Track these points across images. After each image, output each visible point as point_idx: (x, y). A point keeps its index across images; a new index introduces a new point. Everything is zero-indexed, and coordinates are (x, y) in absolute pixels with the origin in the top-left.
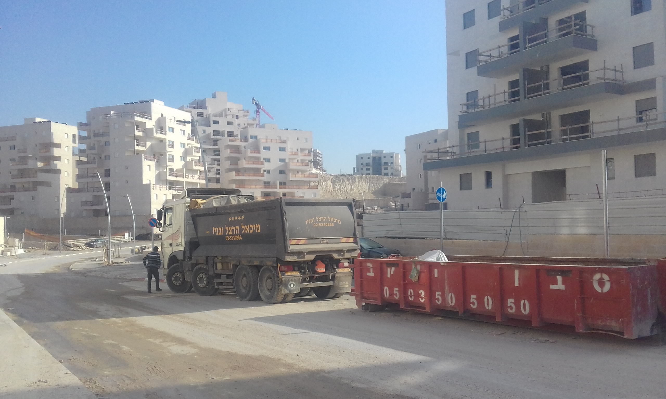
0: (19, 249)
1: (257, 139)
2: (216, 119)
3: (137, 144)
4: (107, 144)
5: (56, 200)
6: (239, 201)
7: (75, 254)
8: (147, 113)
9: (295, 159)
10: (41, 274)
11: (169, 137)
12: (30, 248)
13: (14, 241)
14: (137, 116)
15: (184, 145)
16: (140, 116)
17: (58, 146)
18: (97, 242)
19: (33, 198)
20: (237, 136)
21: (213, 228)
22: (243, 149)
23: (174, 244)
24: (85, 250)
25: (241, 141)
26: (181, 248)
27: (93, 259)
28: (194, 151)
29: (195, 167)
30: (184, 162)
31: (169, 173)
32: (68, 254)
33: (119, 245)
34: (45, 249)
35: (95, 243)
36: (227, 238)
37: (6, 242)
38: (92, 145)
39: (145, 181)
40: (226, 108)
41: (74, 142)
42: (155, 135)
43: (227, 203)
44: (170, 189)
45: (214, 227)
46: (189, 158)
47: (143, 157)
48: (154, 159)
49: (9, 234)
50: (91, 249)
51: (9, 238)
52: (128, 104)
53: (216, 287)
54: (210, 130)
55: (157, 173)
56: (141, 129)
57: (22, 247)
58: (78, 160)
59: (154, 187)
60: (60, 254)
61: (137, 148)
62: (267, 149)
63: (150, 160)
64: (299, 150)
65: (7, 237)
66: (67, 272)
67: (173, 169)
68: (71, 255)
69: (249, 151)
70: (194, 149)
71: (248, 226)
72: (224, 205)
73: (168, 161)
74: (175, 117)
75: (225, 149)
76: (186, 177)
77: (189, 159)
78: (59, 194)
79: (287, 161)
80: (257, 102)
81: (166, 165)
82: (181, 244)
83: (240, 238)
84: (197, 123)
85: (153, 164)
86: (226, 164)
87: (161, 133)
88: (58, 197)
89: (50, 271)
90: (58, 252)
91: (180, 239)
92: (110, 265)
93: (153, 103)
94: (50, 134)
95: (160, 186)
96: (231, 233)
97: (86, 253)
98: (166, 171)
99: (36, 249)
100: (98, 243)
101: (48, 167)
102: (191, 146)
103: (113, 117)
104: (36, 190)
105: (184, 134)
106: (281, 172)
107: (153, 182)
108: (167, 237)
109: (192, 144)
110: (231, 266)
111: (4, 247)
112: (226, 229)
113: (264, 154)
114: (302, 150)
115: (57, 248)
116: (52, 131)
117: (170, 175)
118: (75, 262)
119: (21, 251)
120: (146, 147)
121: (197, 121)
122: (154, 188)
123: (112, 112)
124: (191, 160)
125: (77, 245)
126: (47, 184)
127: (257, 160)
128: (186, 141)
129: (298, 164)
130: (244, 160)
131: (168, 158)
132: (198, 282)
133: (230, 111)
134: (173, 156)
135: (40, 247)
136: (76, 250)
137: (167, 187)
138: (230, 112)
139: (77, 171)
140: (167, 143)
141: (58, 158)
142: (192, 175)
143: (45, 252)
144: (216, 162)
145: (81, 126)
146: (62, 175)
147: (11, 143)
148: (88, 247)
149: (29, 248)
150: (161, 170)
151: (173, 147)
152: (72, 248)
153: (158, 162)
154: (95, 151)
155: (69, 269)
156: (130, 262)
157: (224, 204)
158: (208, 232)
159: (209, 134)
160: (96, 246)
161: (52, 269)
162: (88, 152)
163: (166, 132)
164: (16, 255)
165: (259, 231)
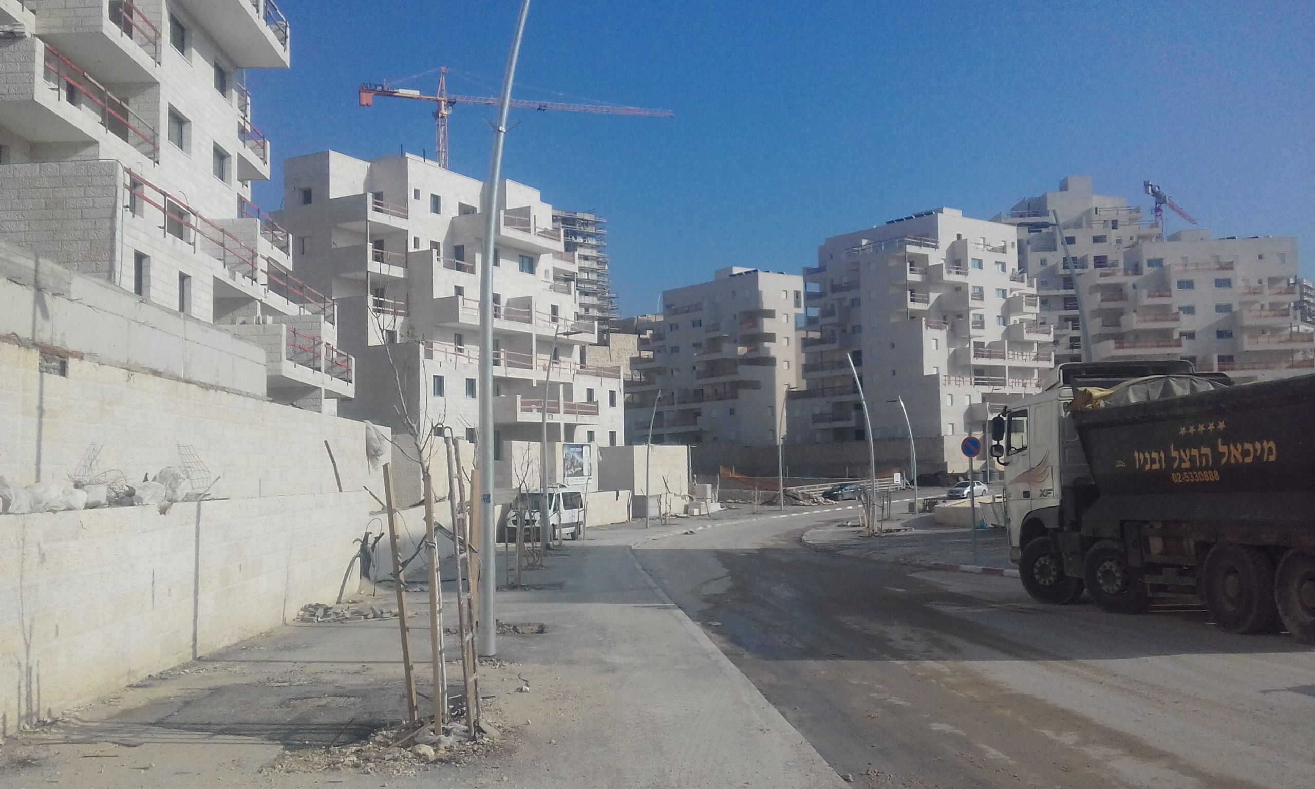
0: (712, 502)
1: (1162, 266)
2: (1068, 233)
3: (911, 299)
4: (856, 302)
5: (770, 414)
6: (1192, 387)
7: (807, 513)
8: (929, 236)
9: (1253, 302)
10: (756, 549)
11: (973, 279)
12: (731, 501)
13: (705, 489)
14: (911, 243)
15: (1004, 292)
16: (917, 244)
17: (770, 314)
18: (844, 490)
19: (732, 412)
20: (1115, 264)
21: (1136, 454)
22: (1129, 290)
23: (1035, 492)
24: (824, 505)
25: (1126, 274)
26: (1053, 501)
27: (841, 523)
28: (1024, 303)
29: (1028, 337)
30: (1003, 328)
31: (975, 350)
32: (794, 513)
33: (886, 495)
34: (756, 503)
35: (840, 492)
36: (1176, 478)
37: (692, 491)
38: (828, 308)
39: (929, 371)
40: (1090, 207)
41: (797, 305)
42: (946, 277)
43: (1162, 395)
44: (977, 384)
45: (1138, 452)
46: (1014, 319)
47: (923, 323)
48: (945, 325)
49: (695, 475)
50: (834, 502)
51: (696, 484)
52: (893, 222)
53: (1150, 595)
54: (1055, 258)
55: (951, 353)
56: (918, 268)
57: (718, 500)
58: (806, 337)
59: (945, 380)
60: (780, 511)
61: (911, 306)
62: (1187, 285)
63: (937, 328)
64: (1265, 283)
65: (693, 481)
66: (797, 546)
67: (983, 343)
68: (800, 514)
69: (1145, 293)
70: (1024, 300)
71: (1239, 446)
72: (1157, 397)
73: (973, 328)
74: (984, 239)
75: (1090, 293)
76: (1009, 358)
77: (1015, 321)
78: (774, 402)
79: (1236, 308)
80: (1157, 189)
81: (969, 336)
82: (1052, 492)
83: (1214, 476)
84: (1029, 247)
85: (942, 335)
86: (1095, 326)
87: (957, 273)
88: (773, 408)
89: (770, 544)
90: (778, 508)
91: (1049, 479)
92: (876, 534)
93: (941, 214)
94: (756, 295)
95: (958, 378)
96: (1186, 465)
97: (826, 511)
98: (969, 347)
99: (740, 503)
100: (848, 491)
101: (755, 355)
102: (1019, 293)
103: (867, 251)
104: (736, 397)
105: (1004, 269)
106: (1220, 334)
107: (944, 371)
108: (1017, 478)
109: (1020, 289)
110: (1190, 544)
111: (688, 499)
112: (1173, 456)
113: (1179, 298)
114: (1273, 281)
115: (775, 501)
116: (760, 289)
117: (976, 356)
118: (809, 528)
119: (716, 507)
120: (928, 302)
121: (1028, 243)
122: (947, 381)
123: (864, 242)
124: (1018, 322)
125: (809, 495)
126: (754, 385)
127: (1164, 312)
128: (1007, 284)
129: (1263, 313)
130: (1134, 315)
131: (973, 322)
132: (1101, 581)
133: (1098, 213)
134: (981, 316)
135: (747, 499)
136: (807, 504)
137: (971, 379)
138: (1100, 215)
139: (803, 359)
140: (971, 292)
141: (771, 337)
142: (1022, 353)
143: (756, 507)
144: (1070, 323)
145: (809, 274)
146: (778, 367)
147: (694, 316)
148: (828, 500)
149: (729, 501)
150: (959, 347)
151: (981, 298)
152: (801, 502)
153: (952, 330)
154: (835, 319)
155: (800, 541)
156: (913, 529)
157: (1155, 395)
158: (1120, 464)
159: (1054, 268)
160: (843, 497)
161: (772, 540)
162: (823, 321)
163: (967, 269)
164: (708, 514)
165: (1272, 458)
